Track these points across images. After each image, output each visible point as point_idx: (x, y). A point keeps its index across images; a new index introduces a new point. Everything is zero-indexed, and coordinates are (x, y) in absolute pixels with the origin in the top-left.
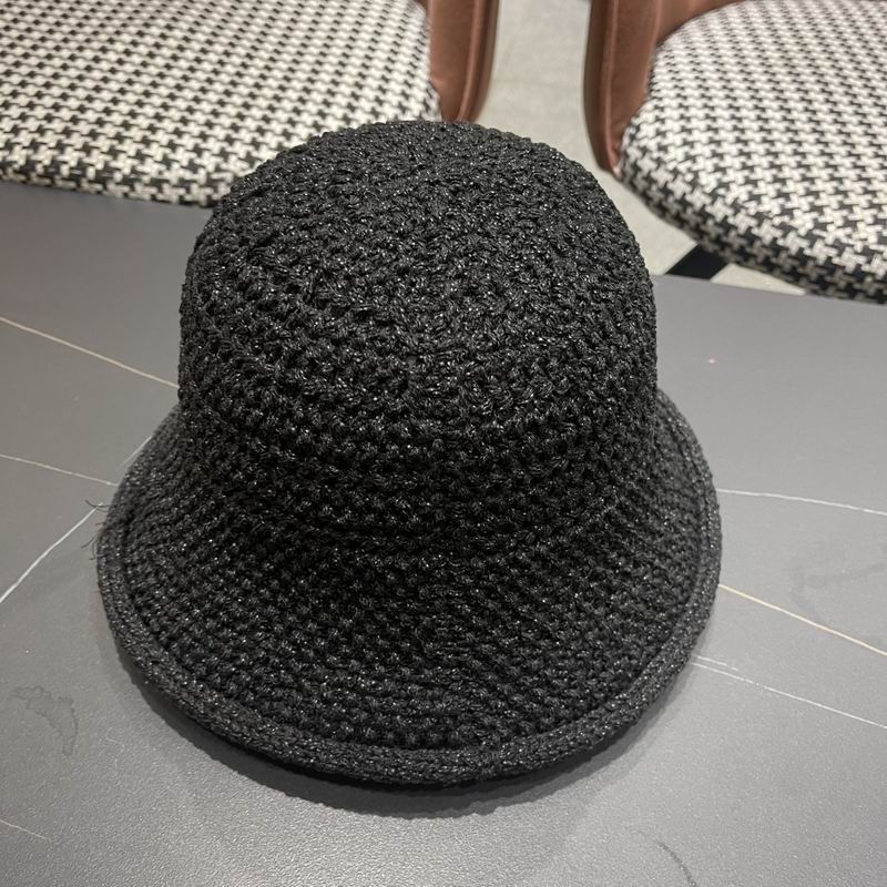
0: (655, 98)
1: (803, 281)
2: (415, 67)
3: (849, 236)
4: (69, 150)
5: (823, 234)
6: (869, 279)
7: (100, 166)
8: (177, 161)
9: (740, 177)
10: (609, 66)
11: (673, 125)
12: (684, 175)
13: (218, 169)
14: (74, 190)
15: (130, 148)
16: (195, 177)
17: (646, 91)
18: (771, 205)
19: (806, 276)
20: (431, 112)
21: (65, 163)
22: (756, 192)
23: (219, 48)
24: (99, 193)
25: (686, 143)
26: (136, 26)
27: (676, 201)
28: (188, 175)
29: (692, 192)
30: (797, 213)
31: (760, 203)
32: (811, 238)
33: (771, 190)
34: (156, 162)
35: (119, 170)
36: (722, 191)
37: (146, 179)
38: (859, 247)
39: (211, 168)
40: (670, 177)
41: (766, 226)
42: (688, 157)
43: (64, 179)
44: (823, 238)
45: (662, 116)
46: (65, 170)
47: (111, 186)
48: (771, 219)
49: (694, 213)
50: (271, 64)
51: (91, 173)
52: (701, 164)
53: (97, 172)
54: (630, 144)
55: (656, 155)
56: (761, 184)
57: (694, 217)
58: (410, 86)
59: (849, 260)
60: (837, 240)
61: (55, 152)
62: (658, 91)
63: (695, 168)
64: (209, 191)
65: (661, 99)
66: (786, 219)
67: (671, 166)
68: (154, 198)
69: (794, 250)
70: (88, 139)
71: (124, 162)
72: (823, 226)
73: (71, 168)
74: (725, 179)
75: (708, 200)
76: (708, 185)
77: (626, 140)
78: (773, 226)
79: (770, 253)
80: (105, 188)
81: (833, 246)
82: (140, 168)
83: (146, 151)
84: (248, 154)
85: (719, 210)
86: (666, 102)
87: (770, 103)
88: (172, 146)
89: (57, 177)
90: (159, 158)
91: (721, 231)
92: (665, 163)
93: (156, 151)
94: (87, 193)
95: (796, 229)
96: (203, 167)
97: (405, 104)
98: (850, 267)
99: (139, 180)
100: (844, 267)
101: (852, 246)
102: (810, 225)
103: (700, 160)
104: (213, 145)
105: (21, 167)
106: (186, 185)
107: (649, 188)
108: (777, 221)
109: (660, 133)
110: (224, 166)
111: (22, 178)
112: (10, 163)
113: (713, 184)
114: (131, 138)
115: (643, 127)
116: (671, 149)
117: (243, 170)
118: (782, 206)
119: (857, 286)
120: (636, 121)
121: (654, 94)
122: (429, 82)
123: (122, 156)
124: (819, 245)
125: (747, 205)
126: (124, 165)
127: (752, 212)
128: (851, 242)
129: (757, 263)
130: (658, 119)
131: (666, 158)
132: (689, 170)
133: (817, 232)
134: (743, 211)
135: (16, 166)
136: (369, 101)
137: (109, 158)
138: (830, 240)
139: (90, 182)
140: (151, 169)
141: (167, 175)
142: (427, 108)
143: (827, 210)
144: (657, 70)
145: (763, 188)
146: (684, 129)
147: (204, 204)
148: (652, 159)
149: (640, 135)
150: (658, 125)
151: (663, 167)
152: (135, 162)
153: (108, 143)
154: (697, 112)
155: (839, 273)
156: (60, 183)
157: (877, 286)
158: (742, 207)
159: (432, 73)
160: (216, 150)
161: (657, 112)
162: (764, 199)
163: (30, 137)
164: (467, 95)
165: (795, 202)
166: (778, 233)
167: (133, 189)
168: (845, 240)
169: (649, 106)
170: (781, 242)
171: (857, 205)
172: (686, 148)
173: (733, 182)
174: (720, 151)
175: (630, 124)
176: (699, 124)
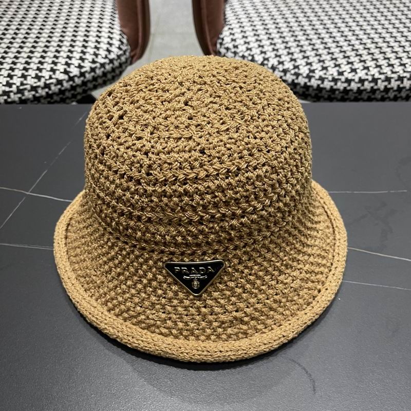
0: (228, 25)
1: (309, 98)
2: (113, 24)
3: (325, 74)
5: (314, 75)
6: (337, 92)
9: (273, 54)
10: (204, 12)
11: (238, 36)
12: (247, 57)
13: (22, 84)
16: (11, 89)
17: (223, 22)
18: (289, 65)
19: (310, 95)
20: (124, 45)
22: (281, 60)
23: (14, 27)
25: (245, 43)
28: (7, 89)
30: (300, 67)
31: (283, 65)
32: (309, 77)
33: (287, 58)
36: (266, 62)
38: (330, 78)
39: (18, 84)
41: (288, 75)
42: (248, 49)
44: (314, 77)
45: (233, 32)
48: (290, 71)
50: (41, 31)
52: (254, 51)
54: (220, 47)
55: (233, 50)
56: (282, 56)
58: (112, 33)
59: (327, 85)
60: (320, 77)
62: (229, 21)
63: (252, 53)
64: (19, 95)
65: (231, 25)
66: (296, 70)
67: (241, 54)
69: (302, 84)
72: (313, 71)
74: (266, 57)
76: (259, 60)
77: (218, 46)
78: (291, 74)
81: (319, 79)
84: (36, 74)
86: (233, 26)
87: (280, 20)
95: (301, 74)
96: (15, 84)
97: (111, 42)
98: (328, 87)
101: (327, 78)
102: (307, 72)
103: (253, 49)
104: (18, 73)
106: (7, 94)
108: (293, 72)
109: (233, 40)
110: (25, 82)
113: (262, 60)
115: (225, 38)
116: (239, 47)
117: (35, 83)
118: (294, 65)
119: (333, 96)
120: (221, 36)
121: (227, 23)
122: (121, 31)
124: (313, 80)
125: (278, 67)
127: (281, 69)
128: (326, 76)
130: (231, 34)
131: (238, 51)
132: (249, 55)
133: (311, 74)
134: (277, 70)
136: (93, 42)
138: (317, 77)
142: (122, 43)
143: (313, 64)
144: (226, 13)
145: (284, 58)
146: (244, 37)
147: (18, 102)
148: (232, 52)
149: (224, 42)
150: (231, 36)
151: (237, 55)
154: (248, 28)
155: (324, 91)
157: (341, 95)
158: (276, 68)
159: (121, 26)
160: (20, 75)
161: (230, 31)
162: (285, 63)
164: (140, 34)
165: (299, 62)
166: (294, 77)
168: (324, 76)
169: (226, 28)
170: (296, 81)
171: (326, 60)
172: (246, 45)
173: (270, 57)
174: (261, 44)
175: (219, 38)
176: (250, 33)
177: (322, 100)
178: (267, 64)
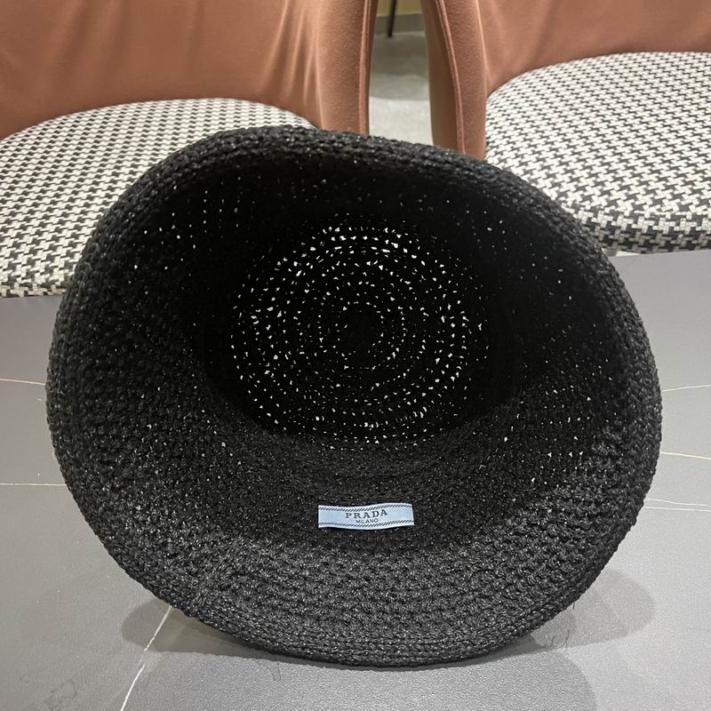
26: (109, 169)
79: (607, 232)
100: (662, 231)
105: (61, 283)
112: (53, 282)
135: (58, 283)
163: (63, 260)
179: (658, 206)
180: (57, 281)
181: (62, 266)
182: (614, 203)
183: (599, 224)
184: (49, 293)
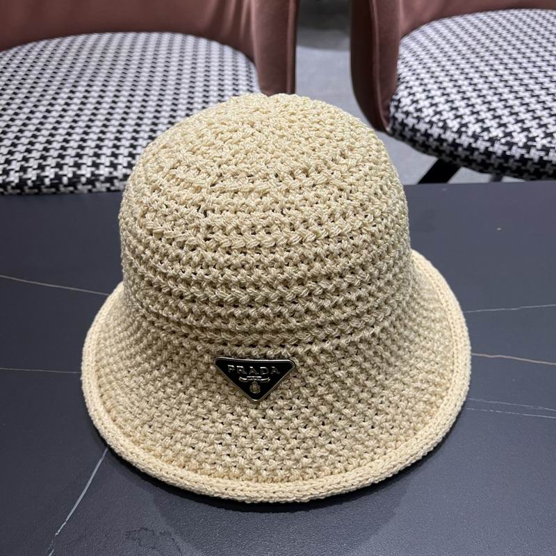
0: (403, 82)
1: (526, 175)
2: (251, 86)
3: (550, 142)
4: (47, 168)
5: (534, 144)
7: (70, 175)
8: (120, 164)
9: (472, 119)
10: (377, 67)
11: (420, 96)
12: (437, 123)
14: (54, 193)
15: (88, 161)
18: (497, 132)
19: (528, 171)
21: (47, 177)
22: (485, 126)
23: (125, 93)
24: (72, 192)
25: (432, 105)
26: (68, 88)
27: (435, 140)
29: (445, 133)
30: (514, 134)
31: (489, 132)
32: (527, 147)
33: (494, 123)
34: (106, 167)
35: (83, 175)
37: (102, 178)
40: (428, 126)
41: (497, 145)
42: (436, 113)
43: (47, 187)
44: (535, 146)
45: (412, 91)
46: (47, 181)
47: (80, 187)
48: (499, 140)
49: (449, 145)
50: (162, 98)
51: (65, 180)
52: (445, 115)
53: (69, 179)
54: (397, 111)
55: (415, 115)
56: (486, 121)
57: (448, 148)
60: (544, 146)
61: (39, 171)
62: (404, 78)
63: (443, 118)
65: (407, 82)
66: (508, 139)
67: (427, 120)
68: (108, 189)
69: (517, 156)
70: (59, 160)
71: (86, 170)
73: (51, 180)
74: (464, 122)
75: (456, 136)
76: (454, 127)
77: (392, 110)
78: (502, 144)
79: (502, 161)
80: (76, 188)
81: (541, 150)
82: (97, 172)
83: (98, 161)
85: (465, 141)
86: (411, 83)
87: (473, 75)
88: (115, 155)
89: (43, 187)
90: (108, 164)
91: (468, 153)
92: (423, 118)
93: (105, 160)
94: (64, 194)
95: (517, 144)
99: (98, 180)
100: (551, 162)
102: (524, 140)
103: (444, 113)
105: (17, 184)
107: (415, 135)
108: (503, 141)
109: (413, 102)
111: (18, 191)
112: (9, 183)
113: (457, 126)
114: (86, 155)
115: (403, 100)
116: (424, 110)
118: (504, 132)
120: (397, 97)
121: (402, 80)
123: (84, 167)
124: (533, 151)
125: (482, 134)
126: (86, 172)
127: (486, 138)
128: (553, 146)
129: (494, 169)
130: (410, 94)
131: (423, 115)
132: (439, 120)
133: (530, 143)
134: (481, 139)
135: (13, 184)
137: (75, 169)
138: (539, 146)
139: (66, 186)
140: (104, 171)
141: (115, 174)
143: (532, 130)
145: (488, 123)
146: (428, 97)
148: (413, 118)
149: (401, 105)
150: (411, 97)
151: (422, 121)
152: (93, 169)
153: (73, 160)
154: (432, 86)
155: (548, 166)
156: (45, 190)
158: (479, 136)
161: (408, 90)
162: (492, 129)
163: (19, 164)
165: (511, 128)
166: (506, 148)
167: (94, 186)
168: (548, 145)
169: (402, 87)
170: (508, 153)
171: (549, 123)
172: (433, 108)
173: (469, 122)
174: (454, 106)
175: (393, 100)
176: (436, 93)
177: (544, 177)
178: (466, 132)
179: (549, 139)
180: (13, 182)
181: (18, 169)
182: (509, 134)
183: (494, 153)
184: (6, 193)
